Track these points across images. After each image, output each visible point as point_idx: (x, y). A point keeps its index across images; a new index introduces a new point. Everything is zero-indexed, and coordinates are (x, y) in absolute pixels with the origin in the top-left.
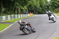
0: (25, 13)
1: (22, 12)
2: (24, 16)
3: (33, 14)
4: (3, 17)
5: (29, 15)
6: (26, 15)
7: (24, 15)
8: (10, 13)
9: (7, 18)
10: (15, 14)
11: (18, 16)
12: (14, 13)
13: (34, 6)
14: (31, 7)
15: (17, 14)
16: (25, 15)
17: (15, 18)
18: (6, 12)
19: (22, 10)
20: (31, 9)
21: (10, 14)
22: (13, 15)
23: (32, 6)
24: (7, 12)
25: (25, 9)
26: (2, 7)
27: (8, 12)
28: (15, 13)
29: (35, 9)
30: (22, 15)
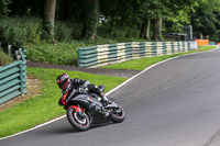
0: (182, 39)
1: (171, 34)
2: (176, 48)
3: (210, 40)
4: (98, 50)
5: (194, 45)
6: (186, 43)
7: (176, 43)
8: (127, 36)
9: (113, 52)
10: (145, 38)
11: (155, 48)
12: (141, 37)
13: (215, 13)
14: (203, 15)
15: (153, 39)
16: (181, 43)
17: (143, 54)
18: (110, 31)
19: (168, 24)
20: (205, 23)
21: (127, 38)
22: (135, 44)
23: (207, 12)
24: (115, 30)
25: (180, 22)
26: (96, 11)
27: (117, 32)
28: (143, 37)
29: (216, 24)
30: (168, 44)
